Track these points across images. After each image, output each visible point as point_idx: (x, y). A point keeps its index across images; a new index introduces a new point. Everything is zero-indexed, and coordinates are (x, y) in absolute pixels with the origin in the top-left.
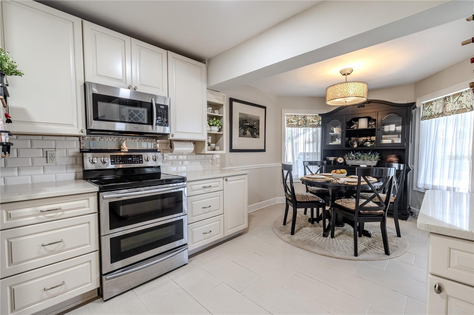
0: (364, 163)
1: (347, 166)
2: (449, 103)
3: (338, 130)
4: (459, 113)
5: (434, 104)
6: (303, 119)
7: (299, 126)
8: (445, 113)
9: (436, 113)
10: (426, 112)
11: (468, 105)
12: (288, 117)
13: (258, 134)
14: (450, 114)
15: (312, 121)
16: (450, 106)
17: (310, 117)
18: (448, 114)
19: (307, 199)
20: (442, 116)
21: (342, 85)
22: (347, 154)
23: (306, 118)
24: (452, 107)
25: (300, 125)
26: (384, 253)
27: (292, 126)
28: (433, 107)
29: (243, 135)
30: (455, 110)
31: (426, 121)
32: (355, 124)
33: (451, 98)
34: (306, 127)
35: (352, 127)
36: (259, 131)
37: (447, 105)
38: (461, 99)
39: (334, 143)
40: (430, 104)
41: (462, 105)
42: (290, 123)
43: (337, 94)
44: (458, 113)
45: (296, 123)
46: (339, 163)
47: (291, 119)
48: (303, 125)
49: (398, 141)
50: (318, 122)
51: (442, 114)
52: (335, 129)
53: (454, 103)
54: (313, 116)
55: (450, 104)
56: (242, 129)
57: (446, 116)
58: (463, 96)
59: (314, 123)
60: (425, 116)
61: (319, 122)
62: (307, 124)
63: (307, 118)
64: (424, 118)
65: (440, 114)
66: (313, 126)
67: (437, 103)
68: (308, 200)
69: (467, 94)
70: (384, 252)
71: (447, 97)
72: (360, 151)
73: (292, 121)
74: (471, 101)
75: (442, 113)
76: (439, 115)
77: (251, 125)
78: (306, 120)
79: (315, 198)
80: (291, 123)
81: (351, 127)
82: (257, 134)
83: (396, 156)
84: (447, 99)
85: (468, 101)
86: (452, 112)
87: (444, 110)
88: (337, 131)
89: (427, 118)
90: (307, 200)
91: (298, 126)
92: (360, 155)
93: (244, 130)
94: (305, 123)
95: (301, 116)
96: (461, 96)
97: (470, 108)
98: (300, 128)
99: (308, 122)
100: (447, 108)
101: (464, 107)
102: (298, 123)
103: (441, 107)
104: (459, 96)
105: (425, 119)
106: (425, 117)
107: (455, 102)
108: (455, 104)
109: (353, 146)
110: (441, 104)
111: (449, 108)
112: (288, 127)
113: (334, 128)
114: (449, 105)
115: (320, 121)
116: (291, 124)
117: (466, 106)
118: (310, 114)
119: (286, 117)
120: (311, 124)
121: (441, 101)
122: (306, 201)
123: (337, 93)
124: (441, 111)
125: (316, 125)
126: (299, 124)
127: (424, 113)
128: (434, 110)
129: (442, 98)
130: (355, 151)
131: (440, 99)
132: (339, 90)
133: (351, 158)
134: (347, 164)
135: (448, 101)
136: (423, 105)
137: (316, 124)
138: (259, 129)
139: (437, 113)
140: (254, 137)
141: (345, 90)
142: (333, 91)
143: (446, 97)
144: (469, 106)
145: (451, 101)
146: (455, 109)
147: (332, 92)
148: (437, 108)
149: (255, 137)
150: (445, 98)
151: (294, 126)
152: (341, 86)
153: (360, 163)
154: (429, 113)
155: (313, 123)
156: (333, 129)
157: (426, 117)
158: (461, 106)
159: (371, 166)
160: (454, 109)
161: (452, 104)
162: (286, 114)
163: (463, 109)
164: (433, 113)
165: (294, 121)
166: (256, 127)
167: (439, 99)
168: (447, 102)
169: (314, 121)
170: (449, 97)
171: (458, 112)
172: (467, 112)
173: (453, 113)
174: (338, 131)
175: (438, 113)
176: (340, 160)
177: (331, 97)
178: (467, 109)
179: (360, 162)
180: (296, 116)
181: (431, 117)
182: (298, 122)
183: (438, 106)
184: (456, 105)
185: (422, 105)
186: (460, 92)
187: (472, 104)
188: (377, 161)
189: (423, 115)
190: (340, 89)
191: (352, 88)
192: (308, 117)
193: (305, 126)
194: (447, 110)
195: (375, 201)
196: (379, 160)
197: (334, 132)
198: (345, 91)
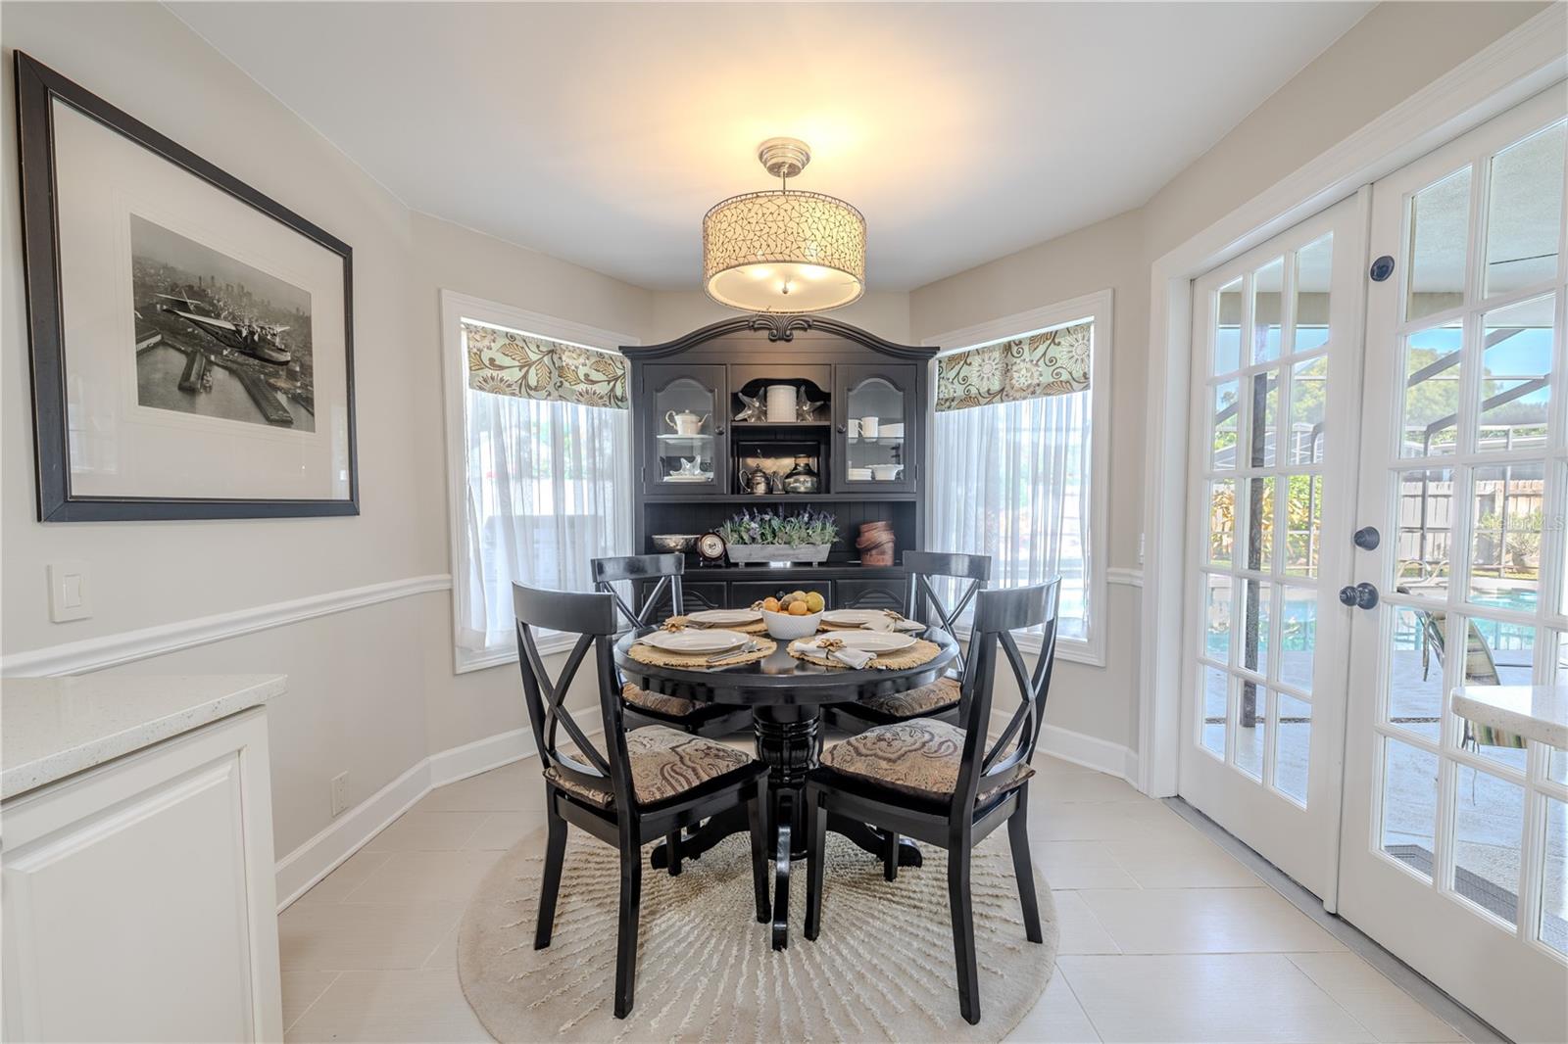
0: (791, 552)
1: (733, 569)
2: (1018, 361)
3: (692, 422)
4: (1053, 394)
5: (976, 360)
6: (545, 359)
7: (532, 393)
8: (1011, 393)
9: (983, 390)
10: (950, 386)
11: (1074, 372)
12: (478, 337)
13: (306, 401)
14: (1023, 394)
15: (587, 376)
16: (1024, 372)
17: (574, 356)
18: (1018, 395)
19: (690, 774)
20: (1002, 401)
21: (794, 204)
22: (732, 519)
23: (560, 358)
24: (1029, 375)
25: (536, 389)
26: (1025, 935)
27: (498, 387)
28: (972, 372)
29: (178, 394)
30: (1038, 385)
31: (953, 414)
32: (749, 408)
33: (1026, 348)
34: (561, 397)
35: (741, 416)
36: (308, 386)
37: (1015, 368)
38: (1053, 351)
39: (674, 477)
40: (962, 362)
41: (1058, 370)
42: (488, 373)
43: (770, 242)
44: (1050, 395)
45: (517, 374)
46: (706, 559)
47: (490, 348)
48: (550, 388)
49: (889, 472)
50: (609, 382)
51: (1002, 394)
52: (678, 419)
53: (1035, 362)
54: (588, 354)
55: (1022, 365)
56: (162, 343)
57: (1014, 399)
58: (1059, 344)
59: (595, 387)
60: (947, 396)
61: (612, 384)
62: (566, 384)
63: (564, 358)
64: (947, 403)
65: (995, 395)
66: (592, 399)
67: (984, 361)
68: (696, 783)
69: (1070, 339)
70: (1023, 933)
71: (1014, 342)
72: (774, 508)
73: (497, 363)
74: (1082, 360)
75: (1002, 390)
76: (991, 397)
77: (252, 333)
78: (561, 368)
79: (723, 758)
80: (495, 374)
81: (737, 419)
82: (295, 399)
83: (886, 525)
84: (1015, 349)
85: (1074, 360)
86: (1032, 389)
87: (1007, 381)
88: (685, 427)
89: (954, 404)
90: (688, 782)
91: (526, 388)
92: (776, 523)
93: (191, 358)
94: (557, 383)
95: (538, 347)
96: (1055, 344)
97: (1083, 380)
98: (533, 402)
99: (571, 376)
100: (1015, 375)
101: (1065, 376)
102: (525, 377)
103: (998, 373)
104: (1049, 342)
105: (949, 408)
106: (947, 400)
107: (1038, 361)
108: (1037, 365)
109: (752, 489)
110: (996, 362)
111: (1022, 375)
112: (481, 389)
113: (677, 414)
114: (1021, 369)
115: (616, 379)
116: (492, 378)
117: (1071, 373)
118: (577, 345)
119: (464, 335)
120: (582, 387)
121: (997, 354)
122: (687, 788)
123: (774, 237)
124: (996, 387)
125: (601, 398)
126: (533, 381)
127: (943, 388)
128: (974, 380)
129: (999, 344)
130: (760, 508)
131: (990, 349)
132: (781, 224)
133: (746, 537)
134: (732, 561)
135: (1015, 355)
136: (940, 362)
137: (602, 393)
138: (307, 370)
139: (986, 389)
140: (270, 421)
141: (804, 226)
142: (753, 221)
143: (1009, 343)
144: (1078, 374)
145: (1026, 355)
146: (1038, 381)
147: (748, 227)
148: (983, 374)
149: (286, 423)
150: (1008, 348)
151: (509, 386)
152: (786, 206)
153: (776, 553)
154: (959, 391)
155: (589, 387)
156: (671, 418)
157: (953, 401)
158: (1057, 374)
159: (810, 564)
160: (1036, 381)
161: (1029, 365)
162: (464, 320)
163: (1061, 381)
164: (974, 391)
165: (507, 361)
166: (287, 357)
167: (988, 348)
168: (1015, 360)
169: (595, 376)
170: (1020, 342)
171: (1049, 389)
172: (1074, 391)
173: (1033, 393)
174: (693, 426)
175: (989, 390)
176: (711, 546)
177: (744, 249)
178: (1074, 384)
179: (778, 549)
180: (512, 338)
181: (969, 400)
182: (527, 371)
183: (987, 369)
184: (1040, 369)
185: (937, 362)
186: (1051, 333)
187: (1086, 370)
188: (829, 545)
189: (941, 396)
190: (787, 219)
191: (832, 226)
192: (566, 353)
193: (555, 394)
194: (1014, 381)
195: (921, 710)
196: (835, 540)
197: (676, 432)
198: (808, 234)
